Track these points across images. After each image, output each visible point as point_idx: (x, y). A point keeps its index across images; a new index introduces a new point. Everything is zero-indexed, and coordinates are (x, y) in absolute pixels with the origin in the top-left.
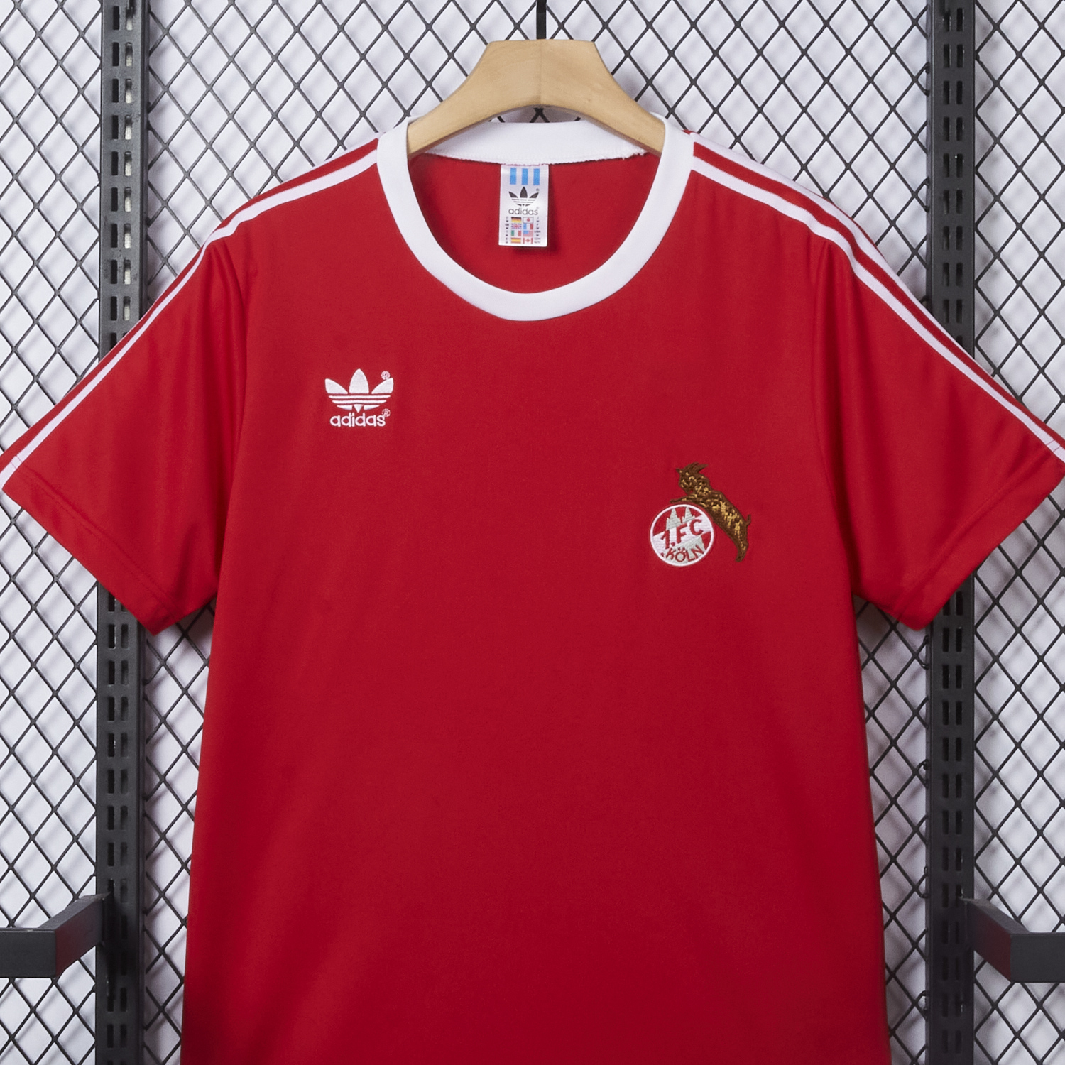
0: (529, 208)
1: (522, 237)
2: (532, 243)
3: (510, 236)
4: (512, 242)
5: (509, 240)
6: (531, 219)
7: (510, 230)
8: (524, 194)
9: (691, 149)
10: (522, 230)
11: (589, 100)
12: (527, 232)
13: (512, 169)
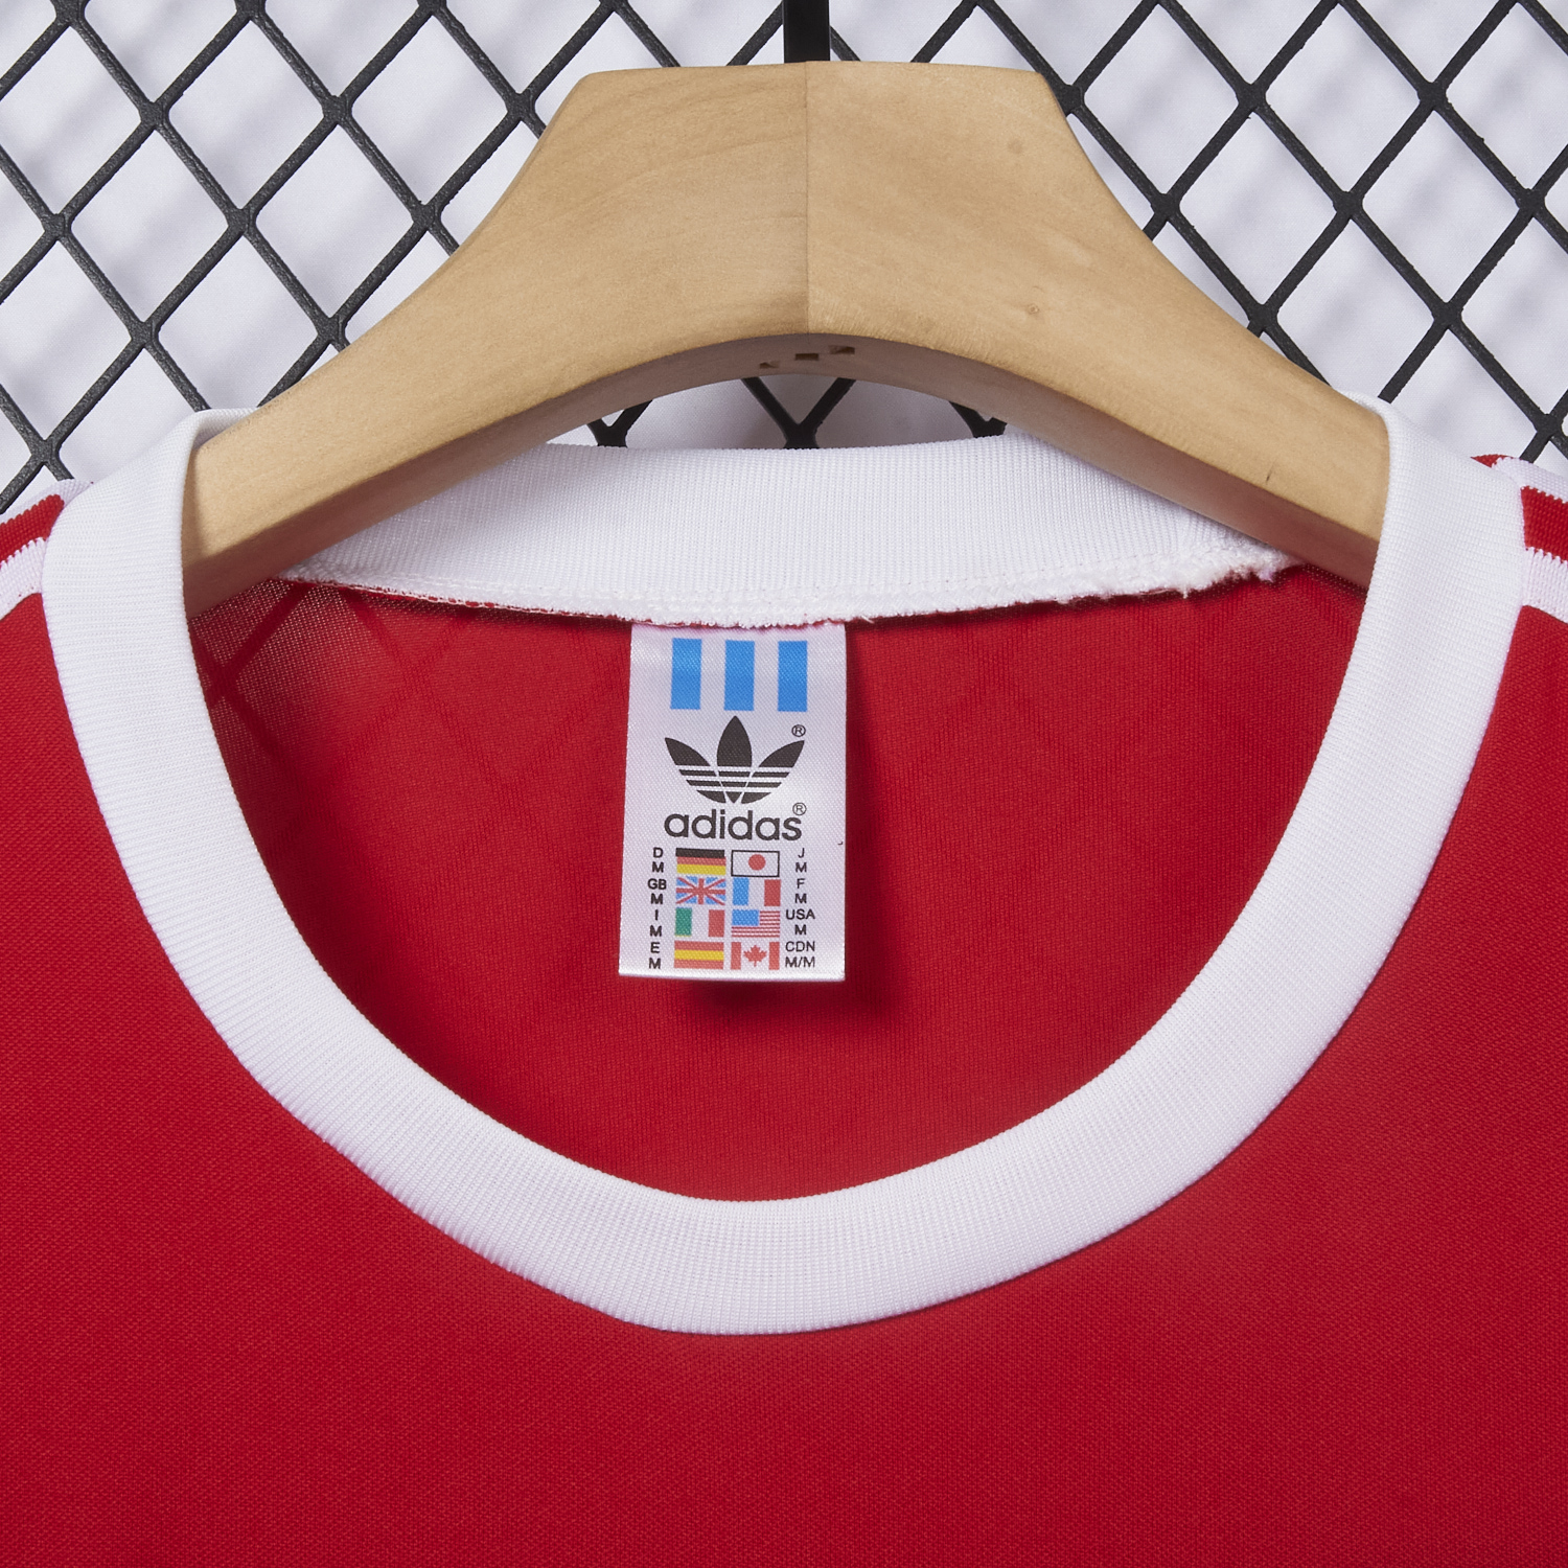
0: (760, 809)
1: (727, 940)
2: (774, 965)
3: (669, 937)
4: (679, 964)
5: (668, 953)
6: (771, 859)
7: (668, 910)
8: (735, 745)
9: (1514, 520)
10: (729, 907)
11: (1032, 311)
12: (753, 913)
13: (677, 643)
